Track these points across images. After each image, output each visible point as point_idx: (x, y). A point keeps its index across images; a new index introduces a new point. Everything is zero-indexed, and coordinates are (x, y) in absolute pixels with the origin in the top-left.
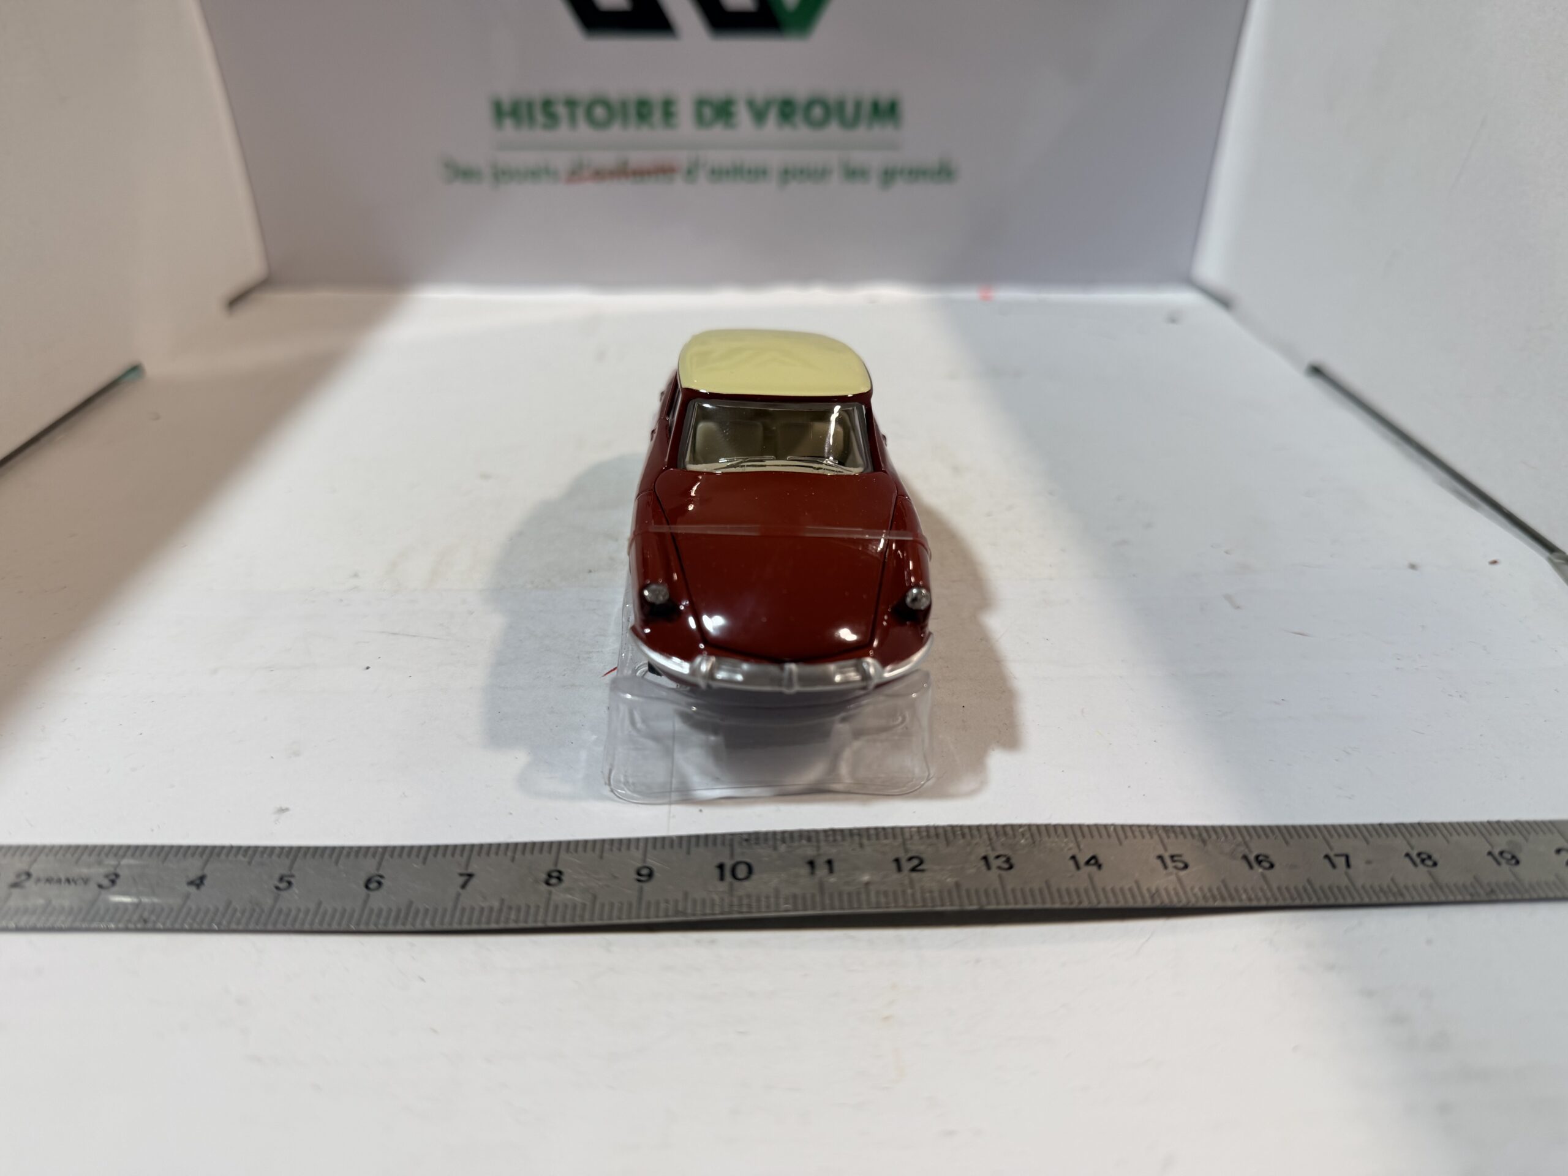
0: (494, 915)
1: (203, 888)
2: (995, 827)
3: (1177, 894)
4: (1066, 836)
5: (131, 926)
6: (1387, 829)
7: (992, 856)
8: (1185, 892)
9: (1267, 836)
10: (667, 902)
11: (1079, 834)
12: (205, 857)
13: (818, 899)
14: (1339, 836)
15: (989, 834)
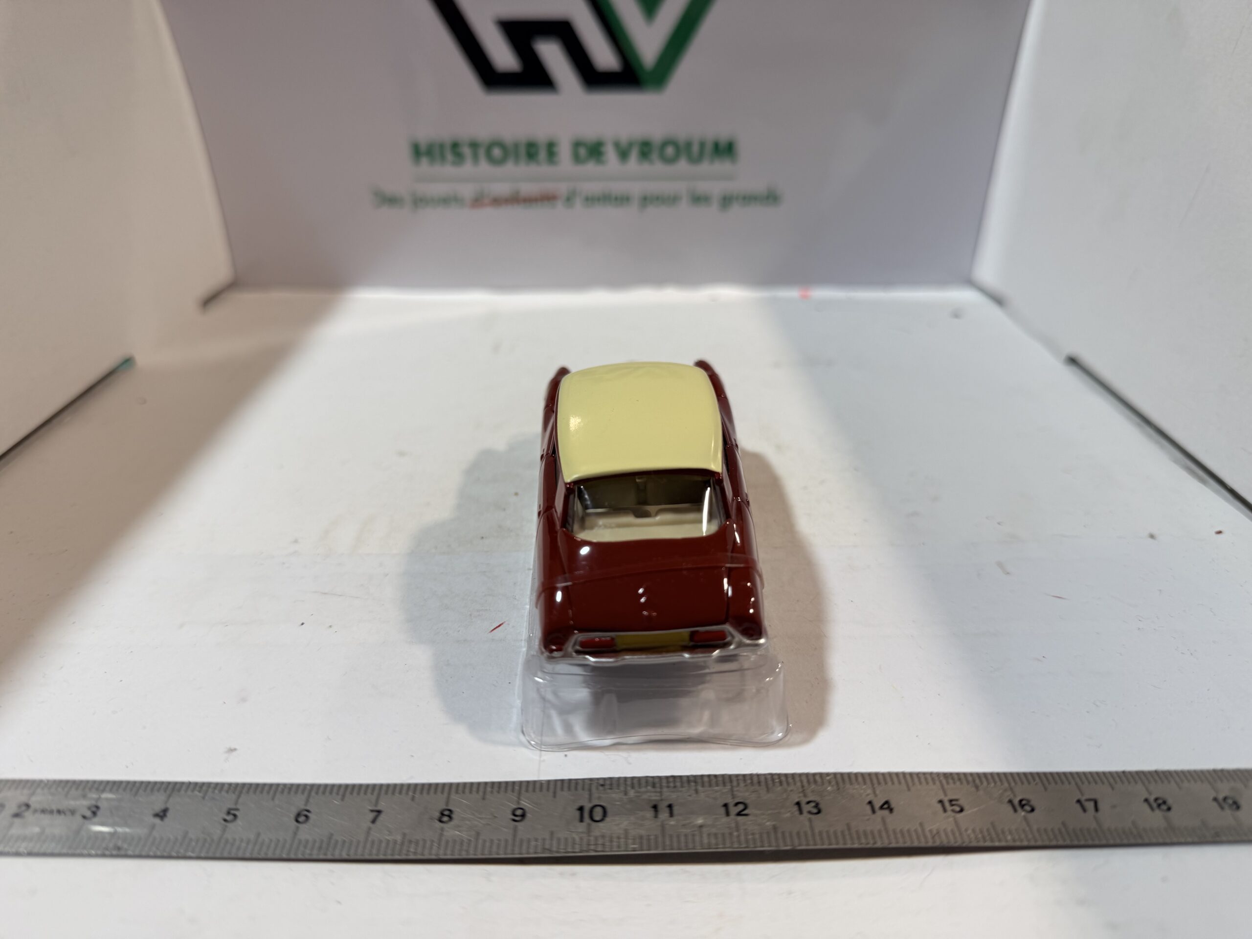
0: (398, 847)
1: (166, 820)
2: (807, 775)
3: (953, 834)
4: (865, 783)
5: (107, 853)
6: (1129, 776)
7: (804, 801)
8: (961, 834)
9: (1029, 783)
10: (536, 840)
11: (875, 781)
12: (168, 792)
13: (660, 839)
14: (1089, 783)
15: (801, 781)
